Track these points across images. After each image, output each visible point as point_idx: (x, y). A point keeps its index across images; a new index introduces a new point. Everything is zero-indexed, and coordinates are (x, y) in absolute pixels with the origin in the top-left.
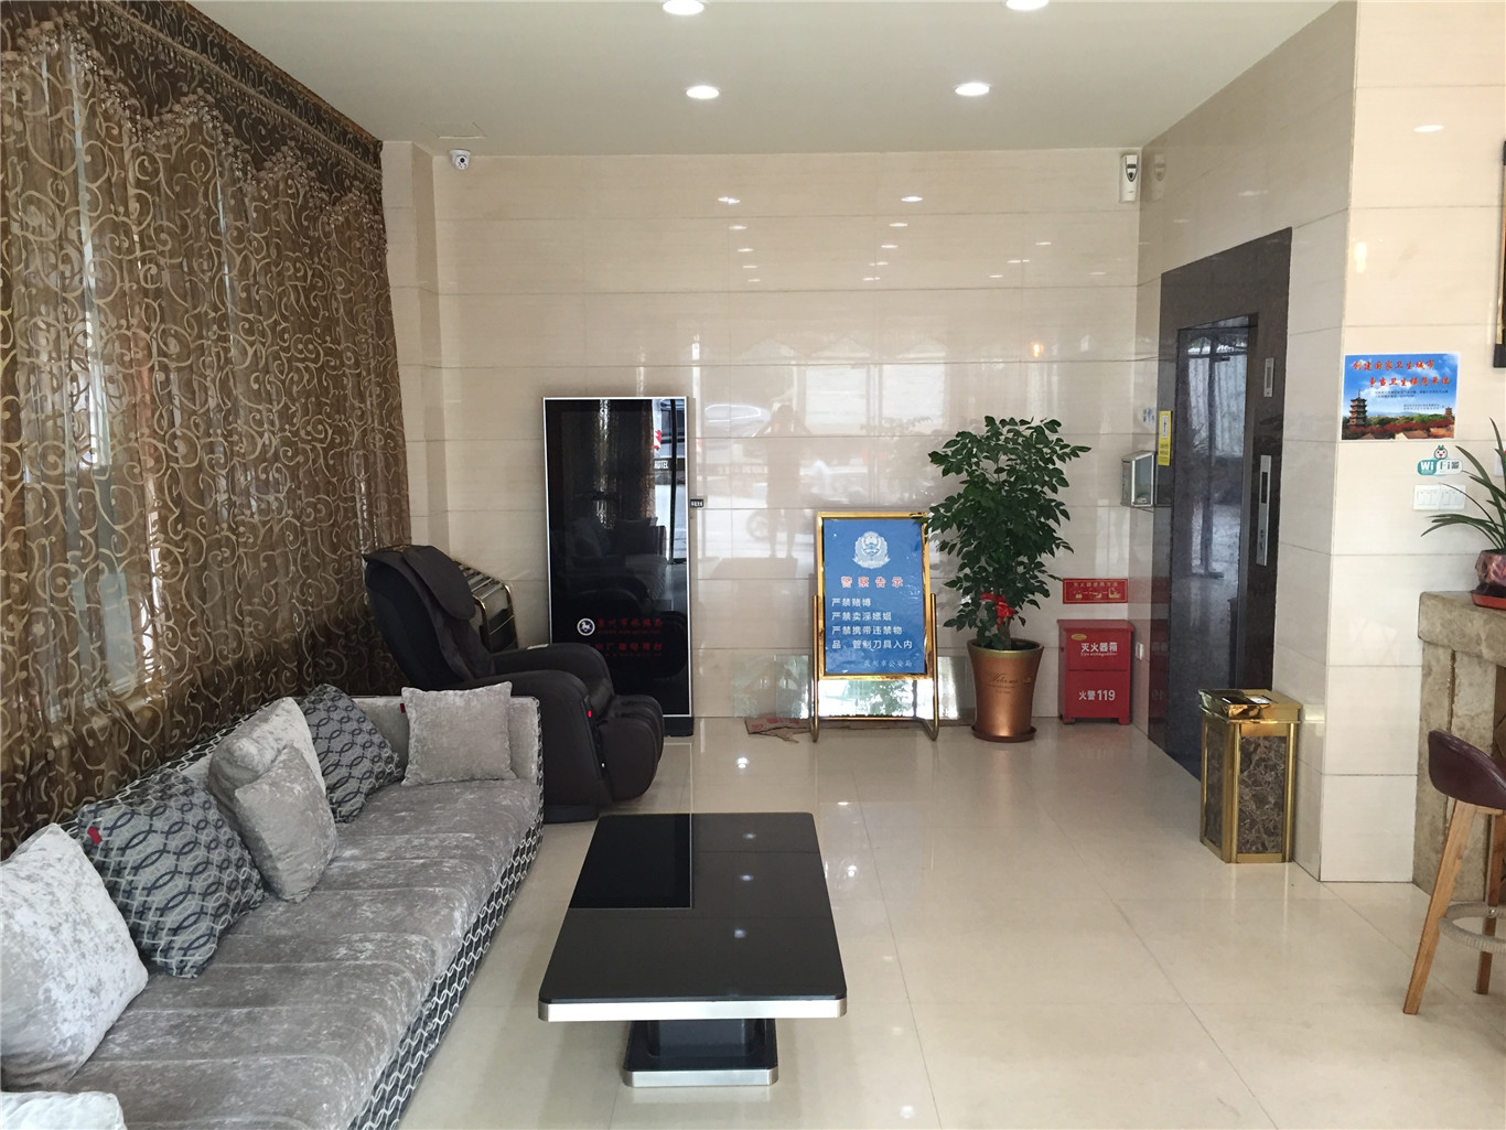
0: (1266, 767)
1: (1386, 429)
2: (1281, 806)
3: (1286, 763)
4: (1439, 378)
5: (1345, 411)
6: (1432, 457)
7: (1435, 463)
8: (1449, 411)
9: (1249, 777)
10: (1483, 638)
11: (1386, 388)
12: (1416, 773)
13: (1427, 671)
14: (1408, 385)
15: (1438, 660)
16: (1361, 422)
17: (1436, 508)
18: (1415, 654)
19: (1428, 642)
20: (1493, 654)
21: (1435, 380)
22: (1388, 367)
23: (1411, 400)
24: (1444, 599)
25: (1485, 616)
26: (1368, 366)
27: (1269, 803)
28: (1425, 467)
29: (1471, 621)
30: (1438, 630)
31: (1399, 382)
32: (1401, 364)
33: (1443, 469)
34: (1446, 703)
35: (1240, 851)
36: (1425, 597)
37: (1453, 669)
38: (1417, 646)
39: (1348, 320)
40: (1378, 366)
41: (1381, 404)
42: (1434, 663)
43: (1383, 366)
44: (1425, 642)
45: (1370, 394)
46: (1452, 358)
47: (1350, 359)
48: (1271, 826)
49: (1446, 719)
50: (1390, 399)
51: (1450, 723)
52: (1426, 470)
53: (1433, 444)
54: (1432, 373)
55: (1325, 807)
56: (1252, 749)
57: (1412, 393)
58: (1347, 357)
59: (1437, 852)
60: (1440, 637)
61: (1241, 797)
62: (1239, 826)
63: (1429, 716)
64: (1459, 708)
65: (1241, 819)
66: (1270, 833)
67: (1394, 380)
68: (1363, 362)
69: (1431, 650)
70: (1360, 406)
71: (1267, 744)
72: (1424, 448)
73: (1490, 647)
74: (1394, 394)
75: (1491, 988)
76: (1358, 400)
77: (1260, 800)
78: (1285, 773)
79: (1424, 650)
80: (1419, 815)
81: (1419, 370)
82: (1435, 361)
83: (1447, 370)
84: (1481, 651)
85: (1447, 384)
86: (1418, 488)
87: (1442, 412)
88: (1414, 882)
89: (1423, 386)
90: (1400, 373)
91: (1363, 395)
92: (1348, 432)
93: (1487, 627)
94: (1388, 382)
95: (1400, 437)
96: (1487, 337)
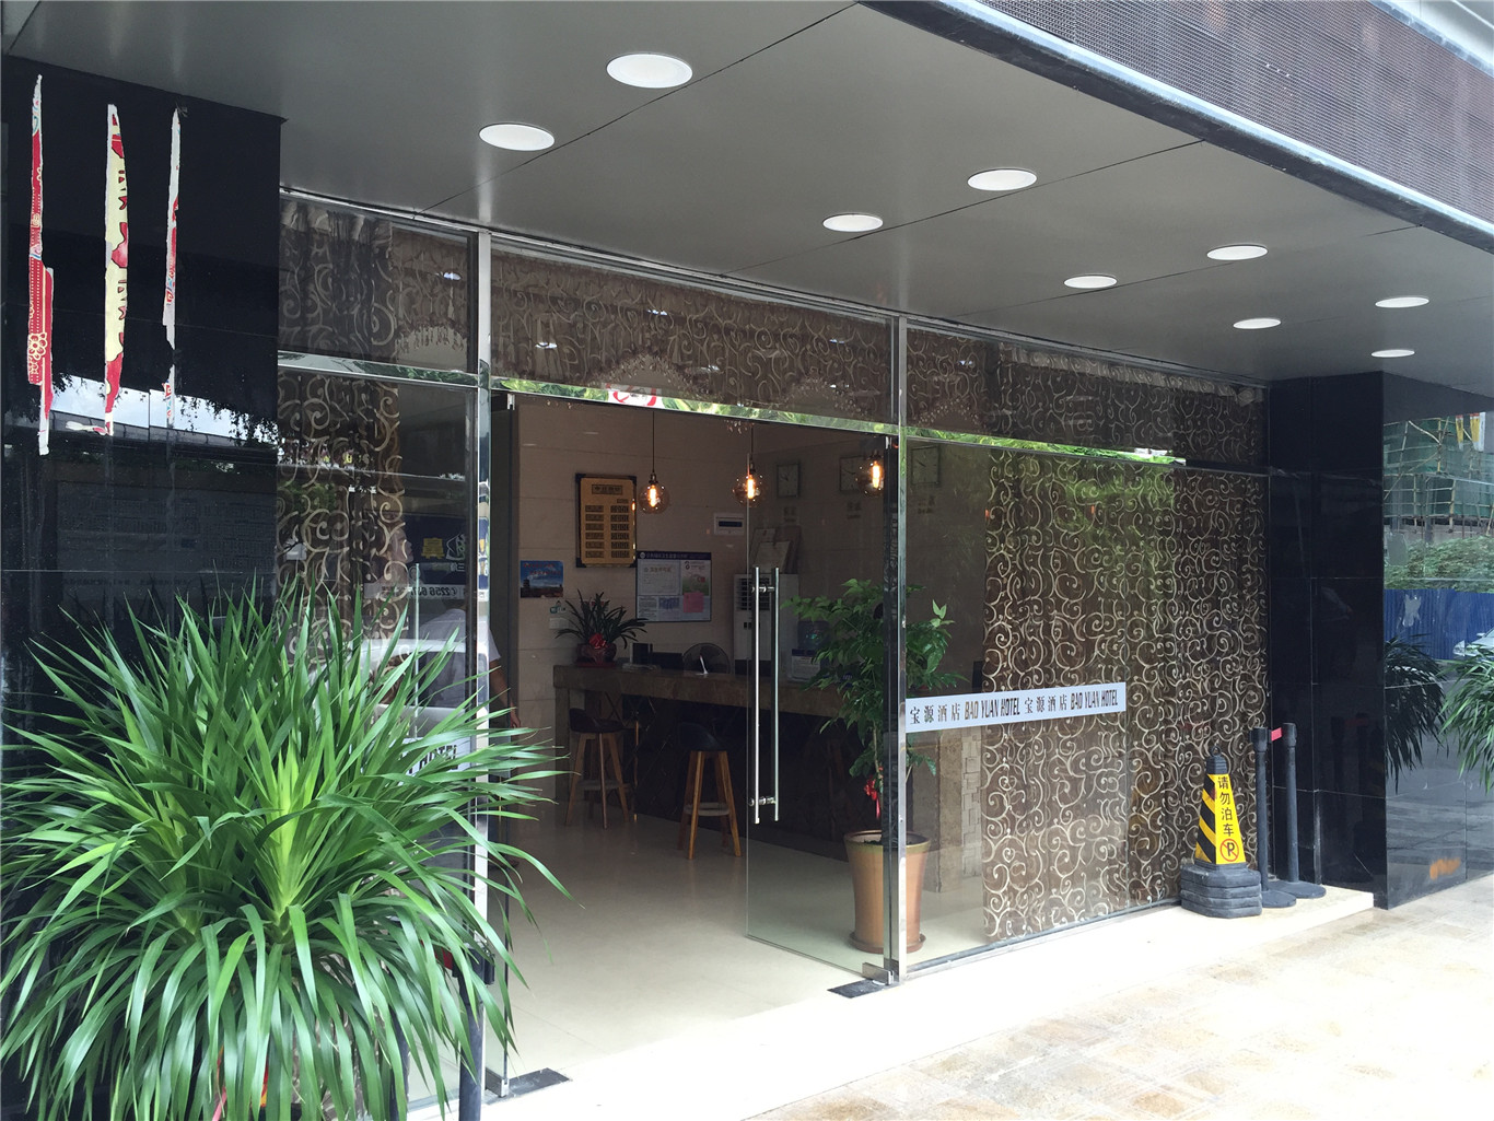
1: (537, 593)
4: (557, 571)
5: (521, 585)
6: (555, 606)
7: (557, 608)
8: (561, 585)
11: (536, 575)
13: (558, 700)
14: (545, 574)
15: (562, 694)
16: (528, 590)
17: (558, 628)
18: (552, 693)
20: (585, 686)
21: (555, 572)
22: (537, 566)
23: (546, 581)
24: (565, 667)
25: (581, 671)
26: (529, 566)
28: (553, 610)
30: (563, 681)
32: (542, 565)
33: (560, 611)
36: (555, 668)
37: (569, 697)
38: (553, 689)
39: (521, 544)
40: (534, 566)
41: (535, 584)
42: (560, 696)
44: (556, 687)
45: (530, 577)
46: (561, 563)
47: (523, 562)
50: (538, 580)
52: (553, 612)
53: (556, 600)
54: (554, 569)
57: (546, 578)
58: (521, 561)
60: (564, 684)
63: (559, 720)
67: (540, 571)
68: (528, 563)
69: (559, 691)
70: (527, 582)
72: (553, 602)
73: (583, 683)
74: (539, 578)
76: (526, 580)
79: (556, 691)
81: (549, 567)
82: (555, 564)
83: (559, 568)
84: (580, 686)
85: (559, 575)
86: (550, 619)
87: (558, 586)
89: (551, 575)
90: (542, 569)
91: (528, 578)
92: (523, 594)
94: (538, 572)
95: (543, 597)
96: (573, 554)
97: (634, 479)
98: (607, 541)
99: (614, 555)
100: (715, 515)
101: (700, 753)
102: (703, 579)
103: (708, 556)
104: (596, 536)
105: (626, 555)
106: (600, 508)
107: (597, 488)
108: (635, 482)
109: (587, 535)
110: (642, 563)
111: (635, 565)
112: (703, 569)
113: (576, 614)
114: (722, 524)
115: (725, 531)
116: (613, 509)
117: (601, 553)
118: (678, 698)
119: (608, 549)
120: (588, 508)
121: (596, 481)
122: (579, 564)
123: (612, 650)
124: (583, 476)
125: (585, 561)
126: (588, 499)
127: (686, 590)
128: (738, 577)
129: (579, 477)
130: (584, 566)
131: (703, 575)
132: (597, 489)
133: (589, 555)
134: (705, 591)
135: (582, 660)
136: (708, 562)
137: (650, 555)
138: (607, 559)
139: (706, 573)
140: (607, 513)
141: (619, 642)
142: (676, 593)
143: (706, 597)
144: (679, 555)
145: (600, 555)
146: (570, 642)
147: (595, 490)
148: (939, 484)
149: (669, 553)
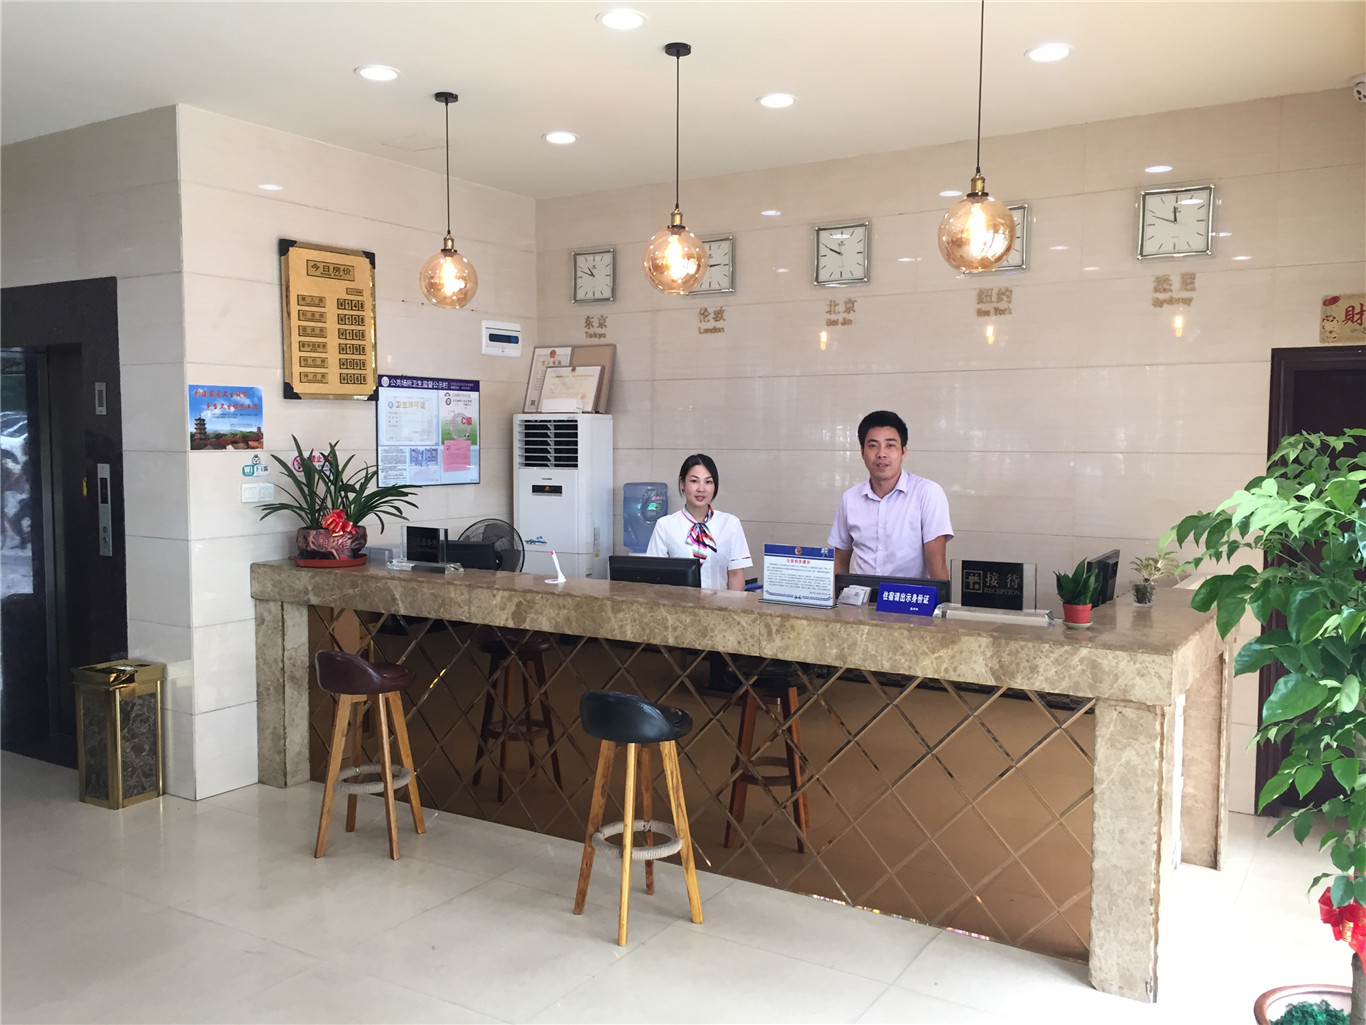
0: (141, 721)
1: (219, 442)
2: (154, 751)
3: (155, 714)
4: (251, 405)
5: (191, 428)
6: (250, 463)
7: (253, 467)
8: (259, 429)
9: (128, 732)
10: (310, 588)
11: (218, 411)
12: (256, 699)
13: (260, 621)
14: (232, 409)
15: (270, 612)
16: (203, 437)
17: (256, 500)
18: (248, 609)
19: (259, 599)
20: (320, 599)
21: (249, 406)
22: (218, 395)
23: (235, 421)
24: (272, 566)
25: (310, 574)
26: (204, 395)
27: (144, 750)
28: (247, 470)
29: (298, 579)
30: (269, 590)
31: (225, 406)
32: (226, 393)
33: (259, 472)
34: (280, 641)
35: (125, 797)
36: (254, 567)
37: (283, 616)
38: (251, 603)
39: (189, 358)
40: (211, 395)
41: (216, 425)
42: (265, 614)
43: (214, 395)
44: (256, 599)
45: (207, 415)
46: (258, 390)
47: (192, 388)
48: (147, 769)
49: (281, 653)
50: (221, 420)
51: (283, 655)
52: (248, 473)
53: (251, 453)
54: (247, 401)
55: (197, 740)
56: (129, 709)
57: (234, 415)
58: (190, 386)
59: (279, 752)
60: (272, 594)
61: (123, 751)
62: (123, 776)
63: (264, 654)
64: (288, 645)
65: (124, 770)
66: (147, 776)
67: (223, 405)
68: (201, 391)
69: (262, 606)
70: (201, 423)
71: (141, 701)
72: (244, 456)
73: (316, 595)
74: (223, 415)
75: (358, 825)
76: (199, 419)
77: (138, 750)
78: (155, 724)
79: (256, 606)
80: (261, 731)
81: (238, 398)
82: (249, 392)
83: (256, 400)
84: (309, 599)
85: (256, 410)
86: (244, 486)
87: (255, 430)
88: (260, 781)
89: (243, 411)
90: (227, 400)
91: (203, 416)
92: (195, 444)
93: (313, 581)
94: (219, 407)
95: (230, 447)
96: (276, 377)
97: (371, 256)
98: (333, 356)
99: (344, 379)
100: (485, 324)
101: (632, 747)
102: (469, 421)
103: (474, 386)
104: (315, 347)
105: (361, 380)
106: (321, 302)
107: (316, 267)
108: (373, 263)
109: (302, 345)
110: (385, 393)
111: (374, 397)
112: (467, 405)
113: (291, 474)
114: (494, 338)
115: (499, 348)
116: (341, 304)
117: (324, 376)
118: (527, 626)
119: (334, 371)
120: (301, 299)
121: (314, 255)
122: (289, 393)
123: (361, 536)
124: (293, 243)
125: (298, 388)
126: (302, 285)
127: (446, 437)
128: (519, 418)
129: (285, 246)
130: (297, 396)
131: (468, 415)
132: (313, 267)
133: (304, 377)
134: (472, 439)
135: (306, 555)
136: (474, 395)
137: (396, 381)
138: (334, 386)
139: (472, 412)
140: (331, 311)
141: (369, 522)
142: (432, 441)
143: (473, 447)
144: (437, 383)
145: (322, 379)
146: (283, 524)
147: (312, 271)
148: (866, 278)
149: (422, 379)
